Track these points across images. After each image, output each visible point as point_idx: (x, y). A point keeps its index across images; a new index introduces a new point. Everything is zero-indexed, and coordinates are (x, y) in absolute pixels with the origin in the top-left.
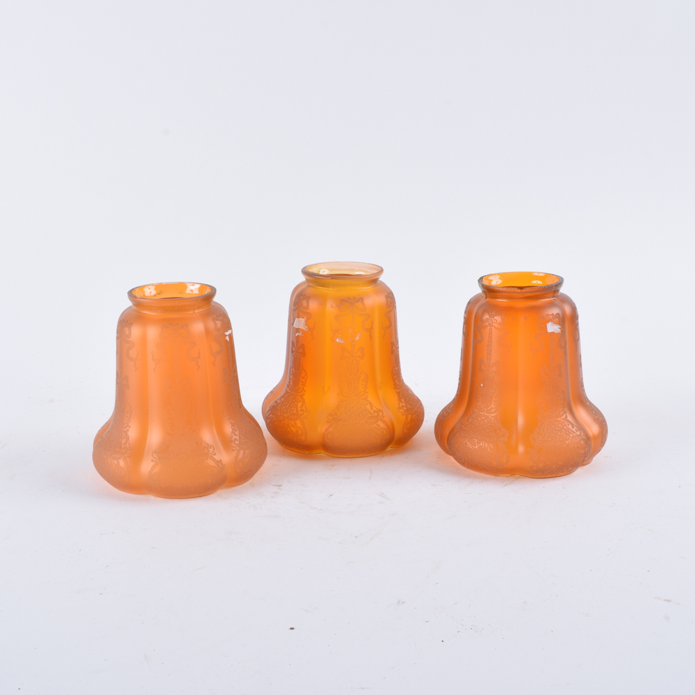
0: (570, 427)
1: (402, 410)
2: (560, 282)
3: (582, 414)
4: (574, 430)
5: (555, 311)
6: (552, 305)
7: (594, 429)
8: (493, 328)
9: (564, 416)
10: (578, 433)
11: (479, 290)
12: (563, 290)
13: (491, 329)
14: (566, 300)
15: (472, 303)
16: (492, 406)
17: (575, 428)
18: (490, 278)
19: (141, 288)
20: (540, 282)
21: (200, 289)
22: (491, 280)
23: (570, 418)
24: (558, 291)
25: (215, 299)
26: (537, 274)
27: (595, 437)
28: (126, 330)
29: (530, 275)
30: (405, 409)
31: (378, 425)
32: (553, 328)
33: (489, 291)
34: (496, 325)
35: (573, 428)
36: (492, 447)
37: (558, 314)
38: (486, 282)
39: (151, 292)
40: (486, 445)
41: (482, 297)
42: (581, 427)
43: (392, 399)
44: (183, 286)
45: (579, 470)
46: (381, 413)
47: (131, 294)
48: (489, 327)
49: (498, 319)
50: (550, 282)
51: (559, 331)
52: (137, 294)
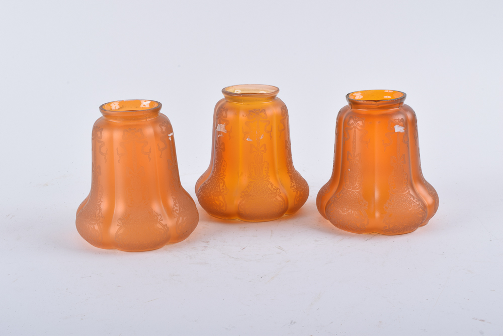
0: (412, 198)
1: (293, 188)
2: (404, 97)
3: (420, 189)
4: (414, 201)
5: (400, 117)
6: (398, 113)
7: (429, 200)
8: (357, 129)
9: (408, 191)
10: (418, 203)
11: (346, 103)
12: (406, 102)
13: (355, 131)
14: (408, 109)
15: (342, 112)
16: (357, 184)
17: (415, 199)
18: (354, 94)
19: (109, 104)
20: (389, 97)
21: (150, 104)
22: (356, 96)
23: (411, 192)
24: (403, 103)
25: (162, 111)
26: (387, 91)
27: (430, 206)
28: (99, 133)
29: (382, 92)
30: (295, 187)
31: (277, 199)
32: (399, 129)
33: (354, 103)
34: (358, 127)
35: (414, 199)
36: (356, 213)
37: (402, 119)
38: (351, 97)
39: (115, 107)
40: (353, 212)
41: (349, 108)
42: (419, 199)
43: (286, 180)
44: (138, 102)
45: (419, 230)
46: (278, 191)
47: (102, 108)
48: (354, 129)
49: (360, 123)
50: (396, 97)
51: (403, 131)
52: (106, 108)
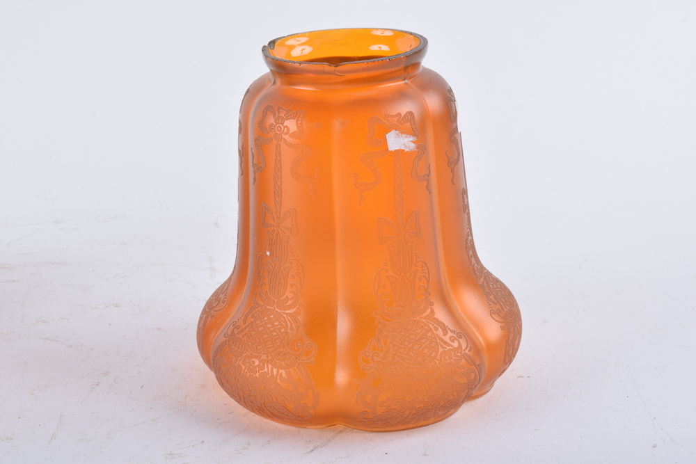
0: (440, 332)
2: (421, 46)
3: (471, 303)
4: (447, 338)
5: (406, 107)
6: (401, 95)
7: (493, 330)
8: (282, 143)
9: (429, 310)
10: (456, 344)
11: (264, 69)
12: (428, 62)
13: (278, 146)
14: (436, 84)
15: (251, 93)
16: (289, 294)
17: (450, 334)
18: (290, 42)
20: (385, 48)
22: (293, 47)
23: (441, 315)
24: (416, 65)
26: (379, 33)
27: (491, 347)
29: (366, 35)
32: (398, 142)
33: (282, 69)
34: (287, 137)
35: (445, 334)
36: (284, 375)
37: (411, 113)
38: (279, 54)
40: (275, 371)
41: (270, 80)
42: (462, 332)
48: (275, 142)
49: (291, 125)
50: (404, 47)
51: (412, 146)
